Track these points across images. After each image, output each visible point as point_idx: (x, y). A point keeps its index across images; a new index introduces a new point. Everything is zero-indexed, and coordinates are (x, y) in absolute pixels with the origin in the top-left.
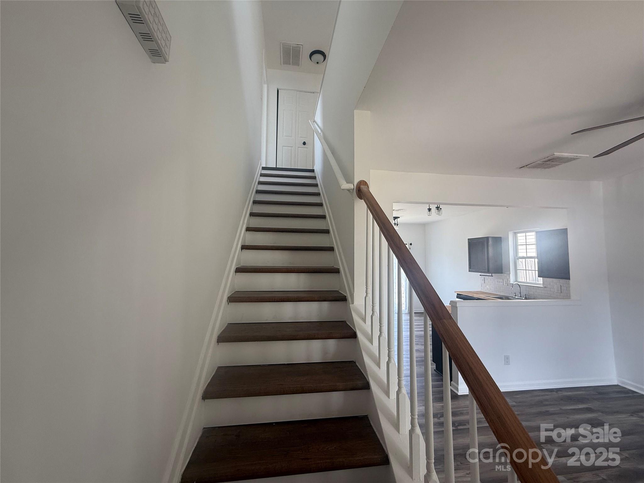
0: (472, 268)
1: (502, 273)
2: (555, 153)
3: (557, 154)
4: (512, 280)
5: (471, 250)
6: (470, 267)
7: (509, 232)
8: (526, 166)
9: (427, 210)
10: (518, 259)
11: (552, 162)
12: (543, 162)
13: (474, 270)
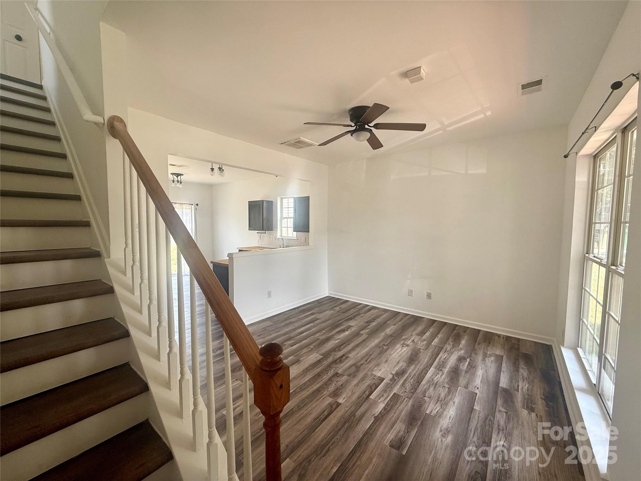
0: (252, 227)
1: (272, 230)
2: (301, 138)
3: (302, 138)
4: (279, 236)
5: (250, 211)
6: (249, 227)
7: (278, 197)
8: (285, 143)
9: (210, 169)
10: (283, 219)
11: (300, 144)
12: (294, 142)
13: (252, 229)
